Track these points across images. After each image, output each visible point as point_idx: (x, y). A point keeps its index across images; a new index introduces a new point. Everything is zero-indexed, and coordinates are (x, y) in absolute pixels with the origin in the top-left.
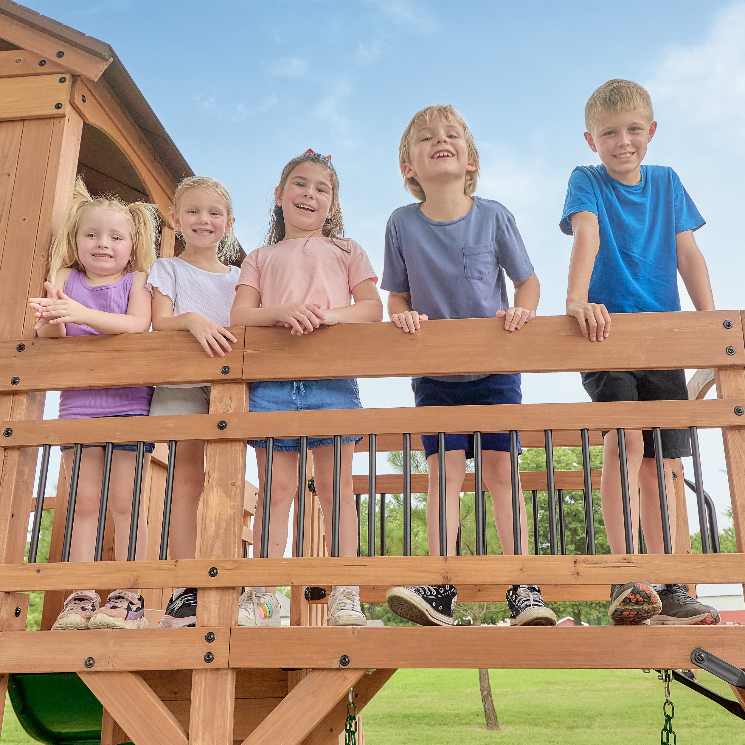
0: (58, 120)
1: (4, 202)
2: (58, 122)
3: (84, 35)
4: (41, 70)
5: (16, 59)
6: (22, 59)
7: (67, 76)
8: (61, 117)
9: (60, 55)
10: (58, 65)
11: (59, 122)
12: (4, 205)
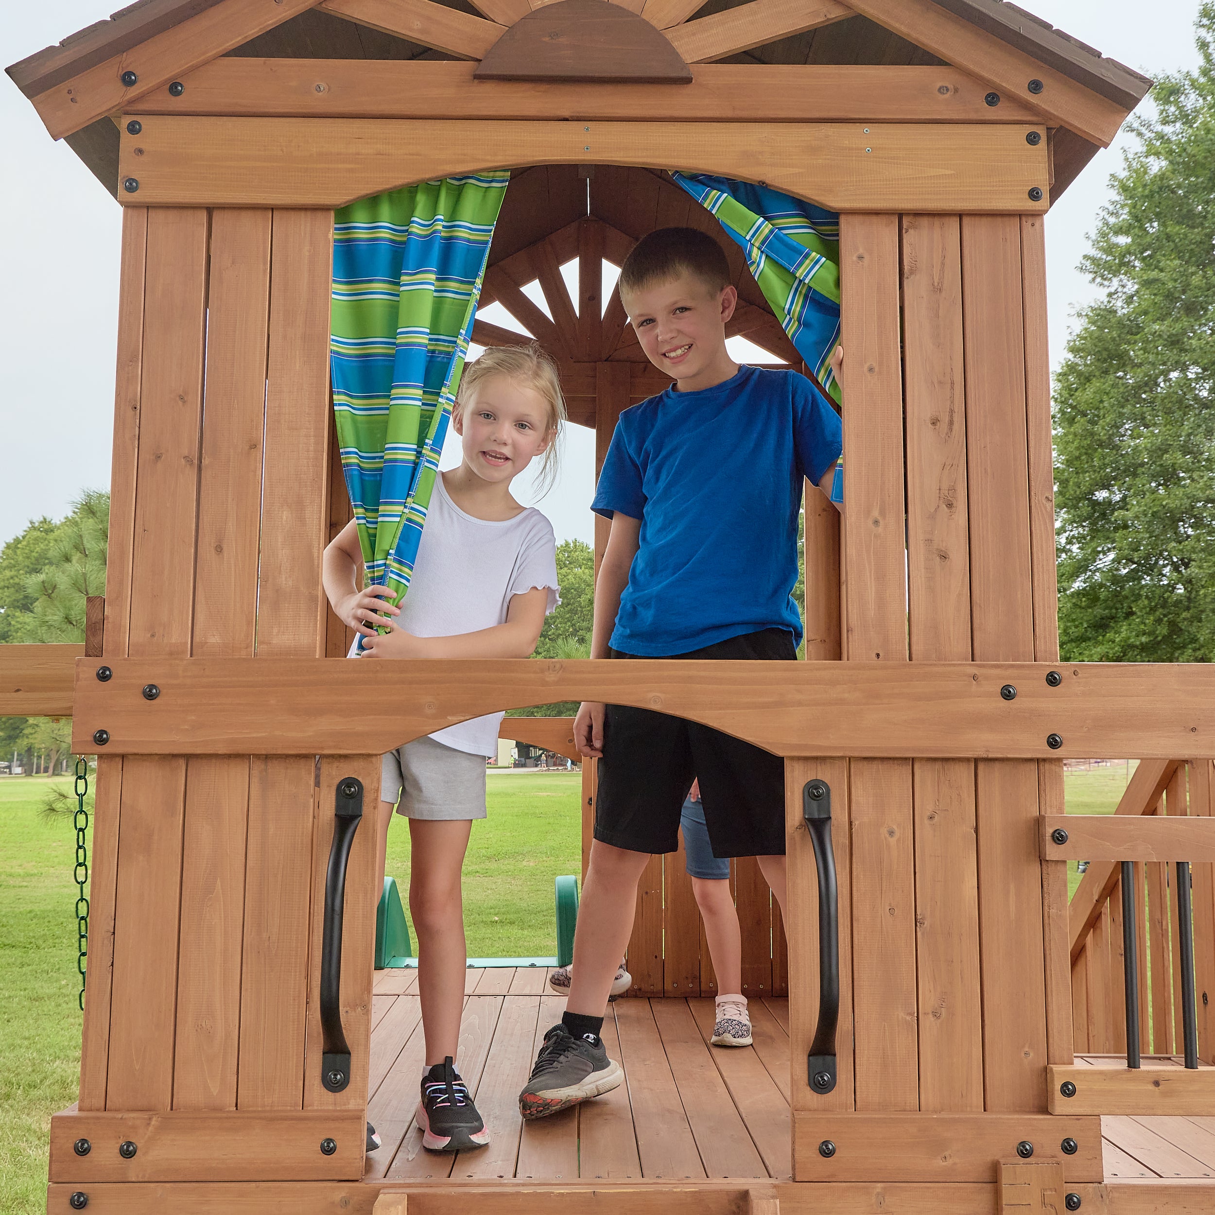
0: (1030, 220)
1: (952, 383)
2: (1030, 223)
3: (1099, 55)
4: (992, 113)
5: (938, 87)
6: (951, 87)
7: (1042, 131)
8: (1033, 215)
9: (1035, 87)
10: (1026, 106)
11: (1033, 225)
12: (952, 388)
